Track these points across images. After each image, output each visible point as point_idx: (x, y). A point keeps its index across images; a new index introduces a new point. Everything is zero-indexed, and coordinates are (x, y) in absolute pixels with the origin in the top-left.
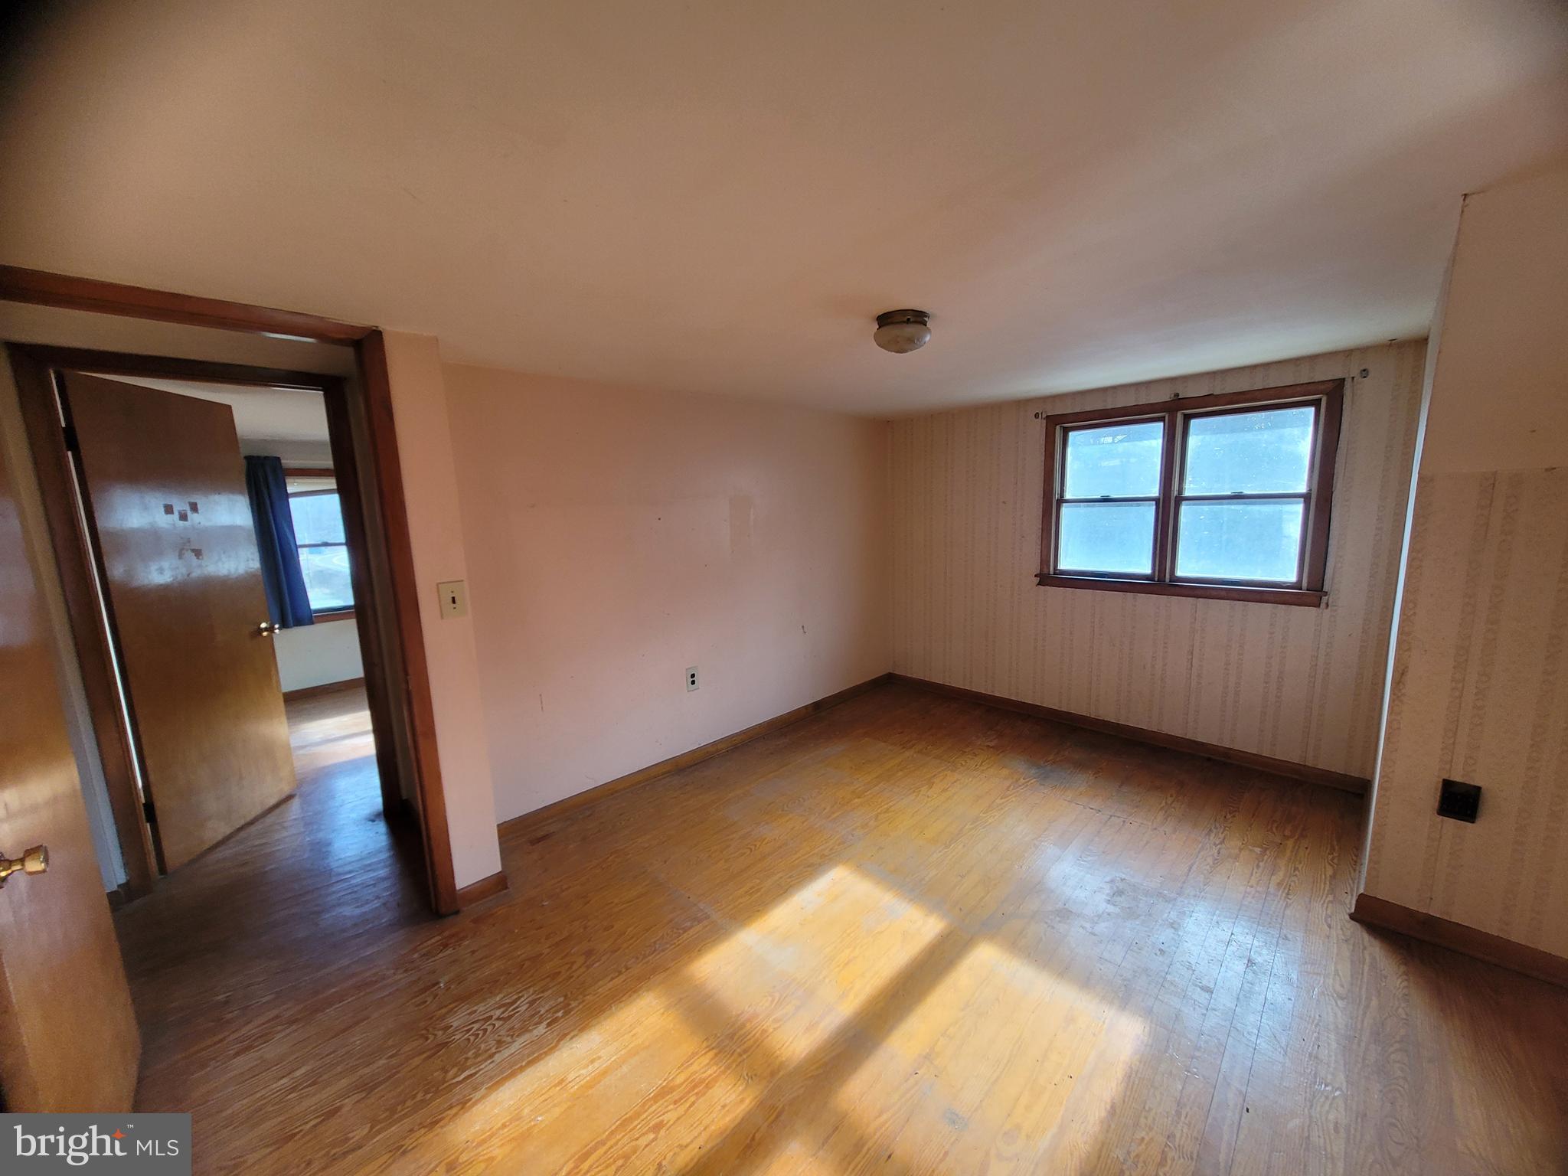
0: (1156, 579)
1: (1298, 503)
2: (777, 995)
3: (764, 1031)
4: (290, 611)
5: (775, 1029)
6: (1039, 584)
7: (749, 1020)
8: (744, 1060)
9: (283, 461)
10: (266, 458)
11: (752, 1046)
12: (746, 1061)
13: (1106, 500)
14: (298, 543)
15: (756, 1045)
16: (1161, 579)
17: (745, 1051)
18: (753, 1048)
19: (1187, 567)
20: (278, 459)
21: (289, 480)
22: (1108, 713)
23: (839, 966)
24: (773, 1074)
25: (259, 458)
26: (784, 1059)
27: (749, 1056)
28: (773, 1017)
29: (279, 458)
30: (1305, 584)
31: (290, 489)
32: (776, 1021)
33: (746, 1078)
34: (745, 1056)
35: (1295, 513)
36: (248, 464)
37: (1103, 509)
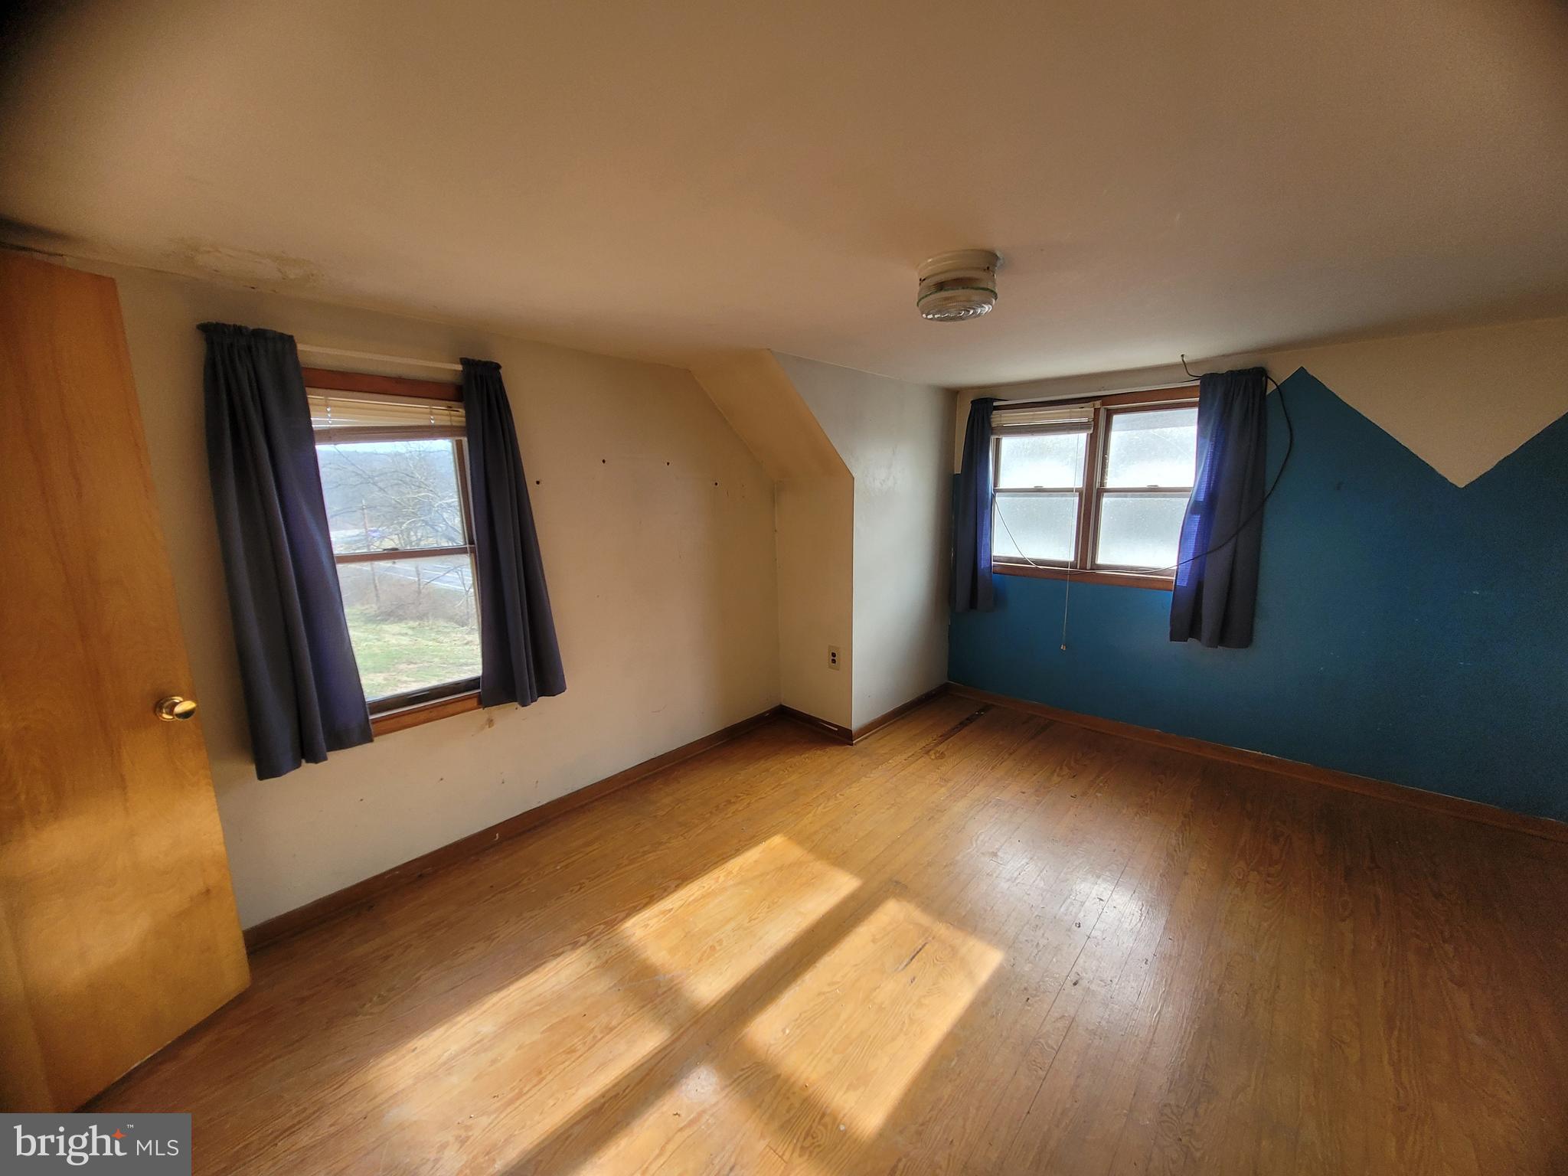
4: (319, 721)
9: (300, 347)
10: (259, 334)
14: (338, 550)
20: (289, 341)
21: (315, 398)
25: (238, 330)
29: (291, 337)
31: (320, 421)
36: (210, 343)
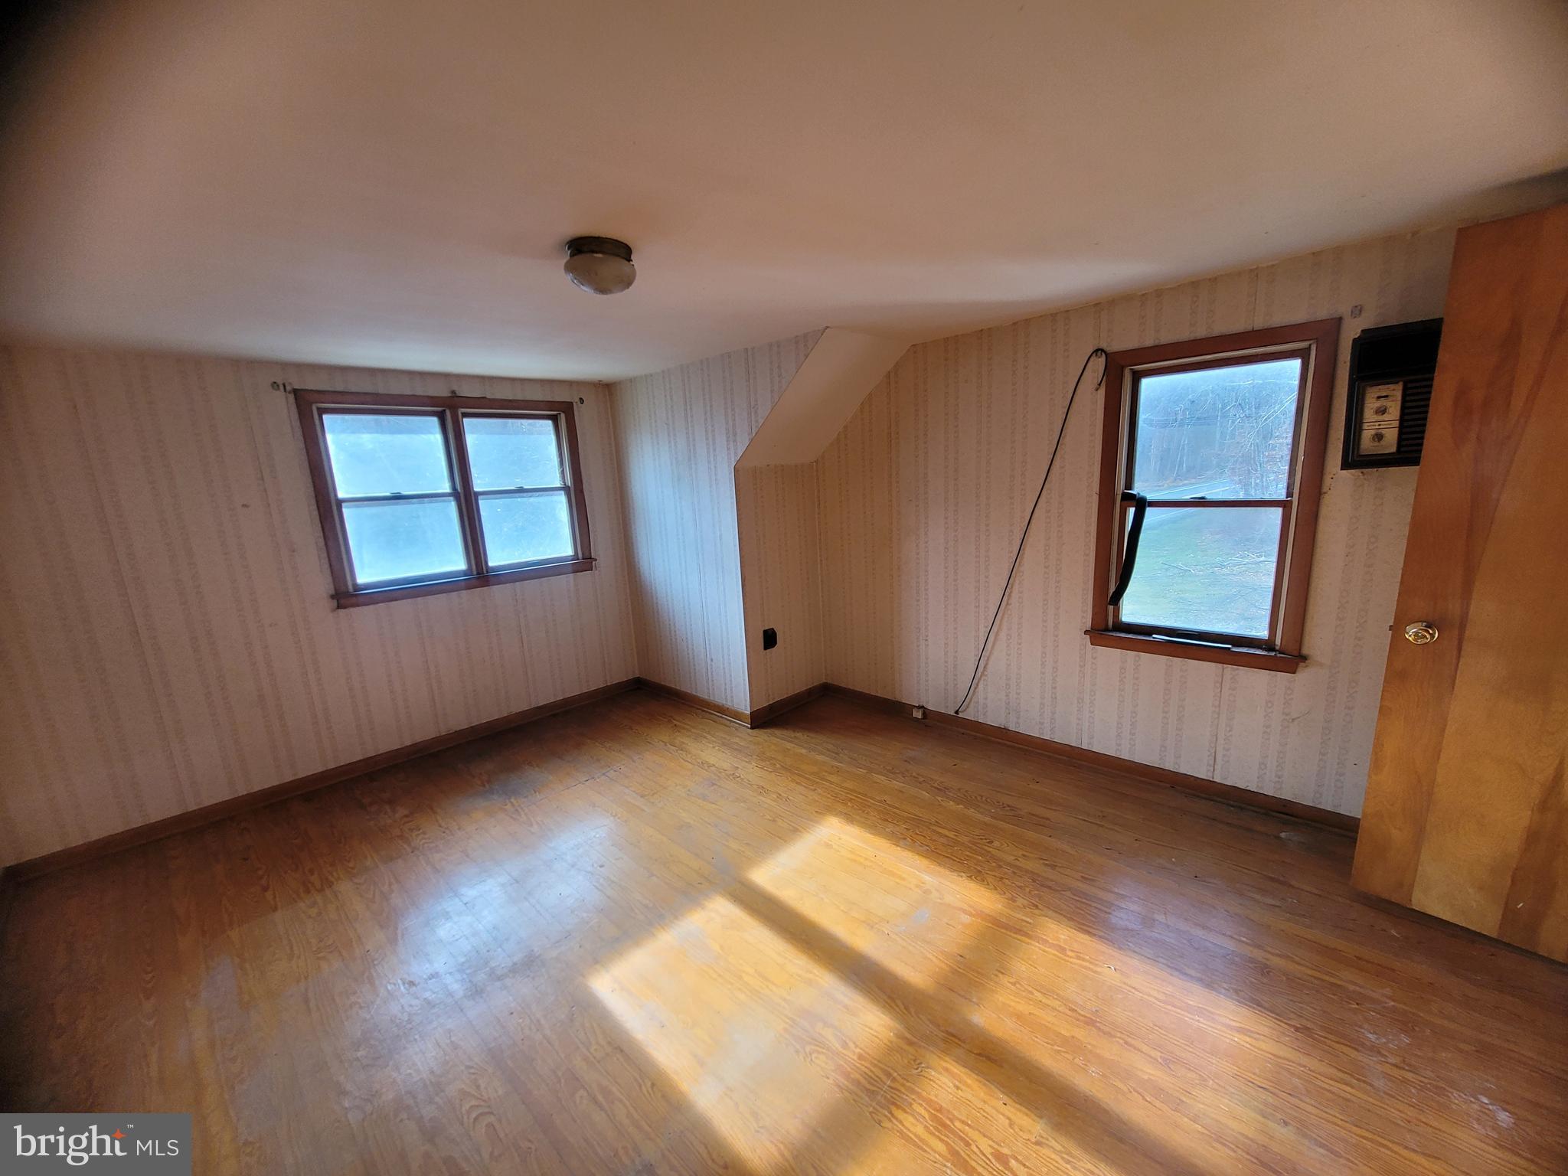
0: (475, 573)
1: (561, 495)
2: (808, 1049)
3: (860, 1057)
5: (857, 1046)
6: (339, 607)
7: (847, 1076)
8: (898, 1074)
11: (881, 1069)
12: (900, 1073)
13: (398, 498)
15: (880, 1065)
16: (480, 572)
17: (889, 1075)
18: (883, 1066)
19: (497, 557)
22: (459, 720)
23: (767, 987)
24: (910, 1043)
26: (892, 1034)
27: (893, 1070)
28: (841, 1050)
30: (580, 556)
32: (845, 1045)
33: (920, 1069)
34: (895, 1074)
35: (560, 503)
37: (400, 508)
